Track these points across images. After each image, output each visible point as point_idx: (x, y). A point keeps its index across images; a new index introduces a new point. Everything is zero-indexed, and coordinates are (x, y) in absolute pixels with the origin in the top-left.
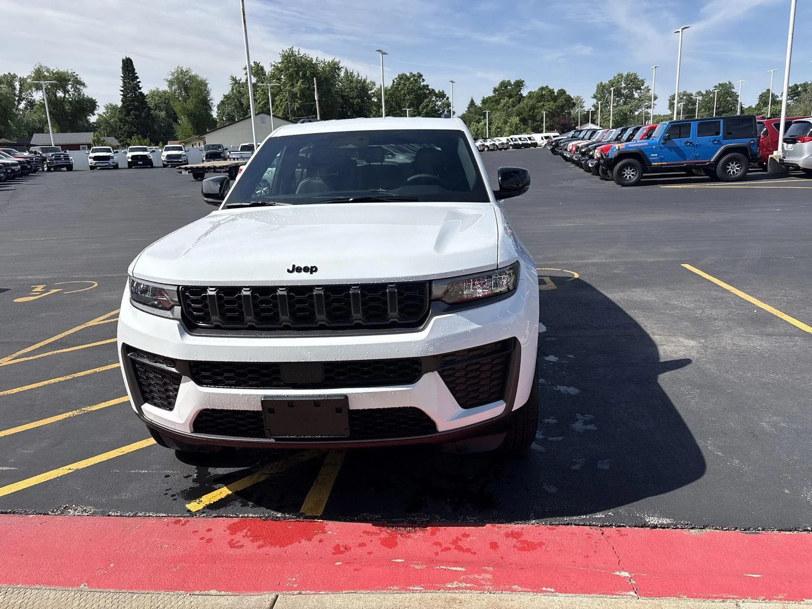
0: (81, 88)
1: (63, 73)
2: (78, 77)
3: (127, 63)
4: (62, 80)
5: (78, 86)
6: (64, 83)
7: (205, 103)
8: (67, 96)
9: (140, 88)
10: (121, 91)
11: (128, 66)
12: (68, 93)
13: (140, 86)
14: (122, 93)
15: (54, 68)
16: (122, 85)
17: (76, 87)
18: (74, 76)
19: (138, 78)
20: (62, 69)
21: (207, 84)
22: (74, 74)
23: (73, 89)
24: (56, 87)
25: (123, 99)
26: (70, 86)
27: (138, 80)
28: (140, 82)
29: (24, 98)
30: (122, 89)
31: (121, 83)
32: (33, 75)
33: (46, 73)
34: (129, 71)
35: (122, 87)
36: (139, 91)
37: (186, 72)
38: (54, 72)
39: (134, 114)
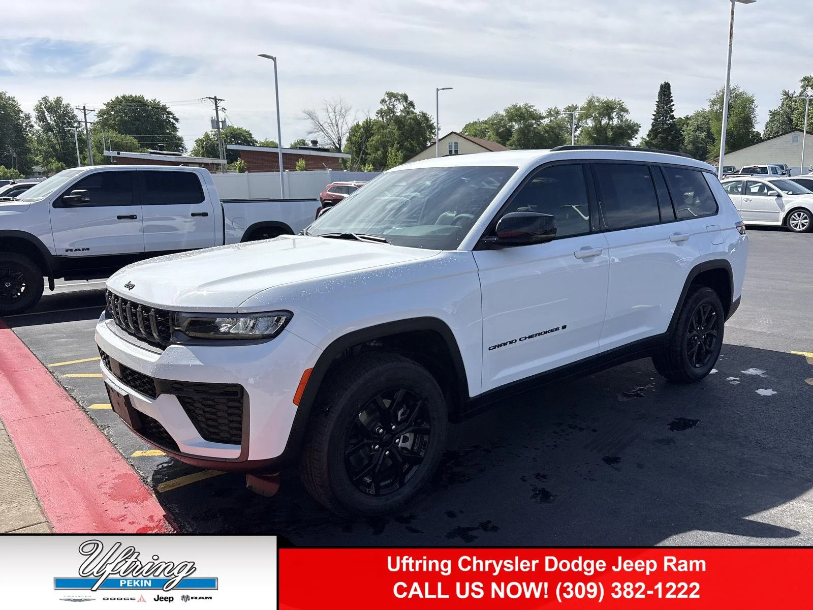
0: (625, 115)
1: (611, 102)
2: (623, 104)
3: (665, 88)
4: (608, 109)
5: (622, 113)
6: (609, 111)
7: (747, 121)
8: (611, 123)
9: (672, 111)
10: (654, 115)
11: (665, 91)
12: (612, 120)
13: (673, 109)
14: (654, 117)
15: (604, 98)
16: (655, 110)
17: (620, 115)
18: (620, 104)
19: (673, 101)
20: (611, 98)
21: (753, 100)
22: (620, 102)
23: (617, 116)
24: (602, 115)
25: (653, 122)
26: (615, 113)
27: (672, 104)
28: (673, 105)
29: (581, 126)
30: (655, 113)
31: (655, 108)
32: (586, 105)
33: (596, 103)
34: (665, 95)
35: (655, 111)
36: (671, 114)
37: (733, 90)
38: (603, 102)
39: (660, 137)
